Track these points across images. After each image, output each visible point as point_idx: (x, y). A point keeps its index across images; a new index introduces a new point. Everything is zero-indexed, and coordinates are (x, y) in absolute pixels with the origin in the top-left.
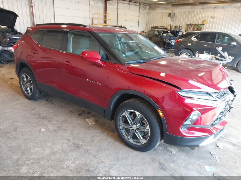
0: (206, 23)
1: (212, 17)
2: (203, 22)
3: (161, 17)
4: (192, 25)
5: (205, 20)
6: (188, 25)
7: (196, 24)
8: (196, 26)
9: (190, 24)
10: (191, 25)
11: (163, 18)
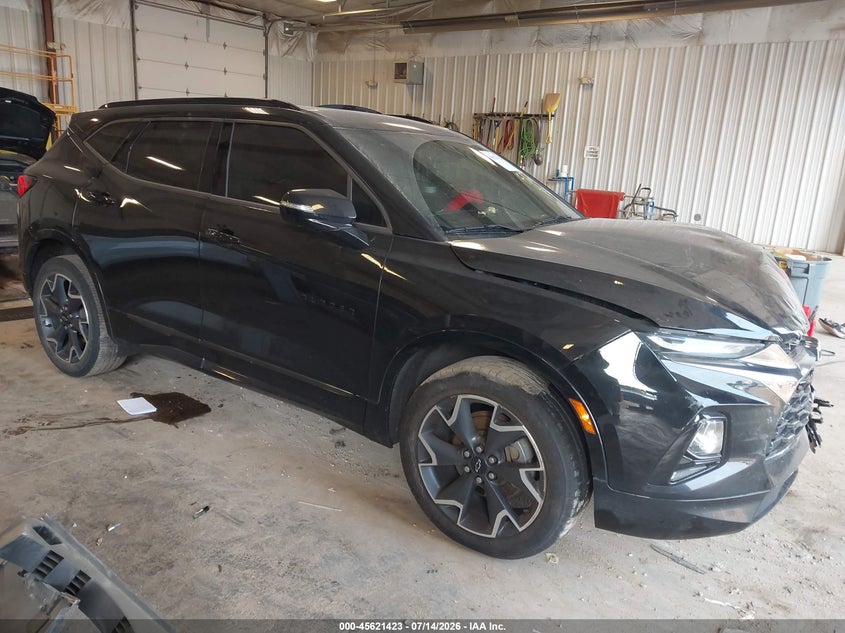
0: (556, 107)
1: (580, 80)
2: (543, 105)
3: (367, 82)
4: (497, 119)
5: (551, 97)
6: (479, 119)
7: (514, 115)
8: (517, 123)
9: (492, 114)
10: (493, 119)
11: (375, 87)
